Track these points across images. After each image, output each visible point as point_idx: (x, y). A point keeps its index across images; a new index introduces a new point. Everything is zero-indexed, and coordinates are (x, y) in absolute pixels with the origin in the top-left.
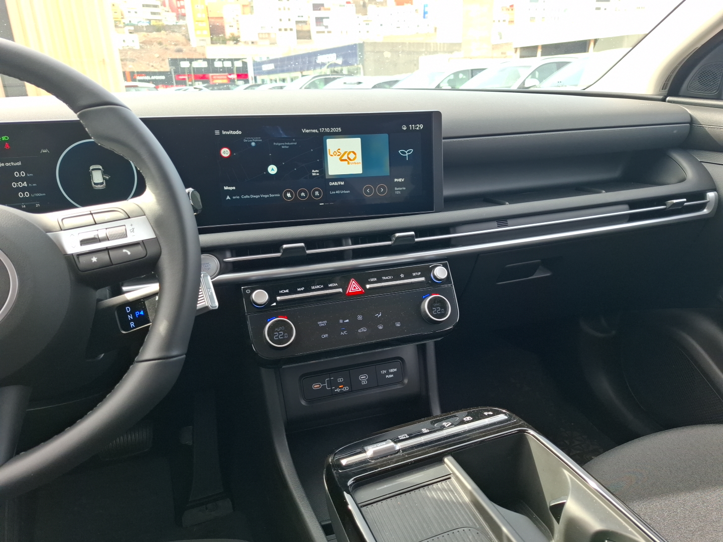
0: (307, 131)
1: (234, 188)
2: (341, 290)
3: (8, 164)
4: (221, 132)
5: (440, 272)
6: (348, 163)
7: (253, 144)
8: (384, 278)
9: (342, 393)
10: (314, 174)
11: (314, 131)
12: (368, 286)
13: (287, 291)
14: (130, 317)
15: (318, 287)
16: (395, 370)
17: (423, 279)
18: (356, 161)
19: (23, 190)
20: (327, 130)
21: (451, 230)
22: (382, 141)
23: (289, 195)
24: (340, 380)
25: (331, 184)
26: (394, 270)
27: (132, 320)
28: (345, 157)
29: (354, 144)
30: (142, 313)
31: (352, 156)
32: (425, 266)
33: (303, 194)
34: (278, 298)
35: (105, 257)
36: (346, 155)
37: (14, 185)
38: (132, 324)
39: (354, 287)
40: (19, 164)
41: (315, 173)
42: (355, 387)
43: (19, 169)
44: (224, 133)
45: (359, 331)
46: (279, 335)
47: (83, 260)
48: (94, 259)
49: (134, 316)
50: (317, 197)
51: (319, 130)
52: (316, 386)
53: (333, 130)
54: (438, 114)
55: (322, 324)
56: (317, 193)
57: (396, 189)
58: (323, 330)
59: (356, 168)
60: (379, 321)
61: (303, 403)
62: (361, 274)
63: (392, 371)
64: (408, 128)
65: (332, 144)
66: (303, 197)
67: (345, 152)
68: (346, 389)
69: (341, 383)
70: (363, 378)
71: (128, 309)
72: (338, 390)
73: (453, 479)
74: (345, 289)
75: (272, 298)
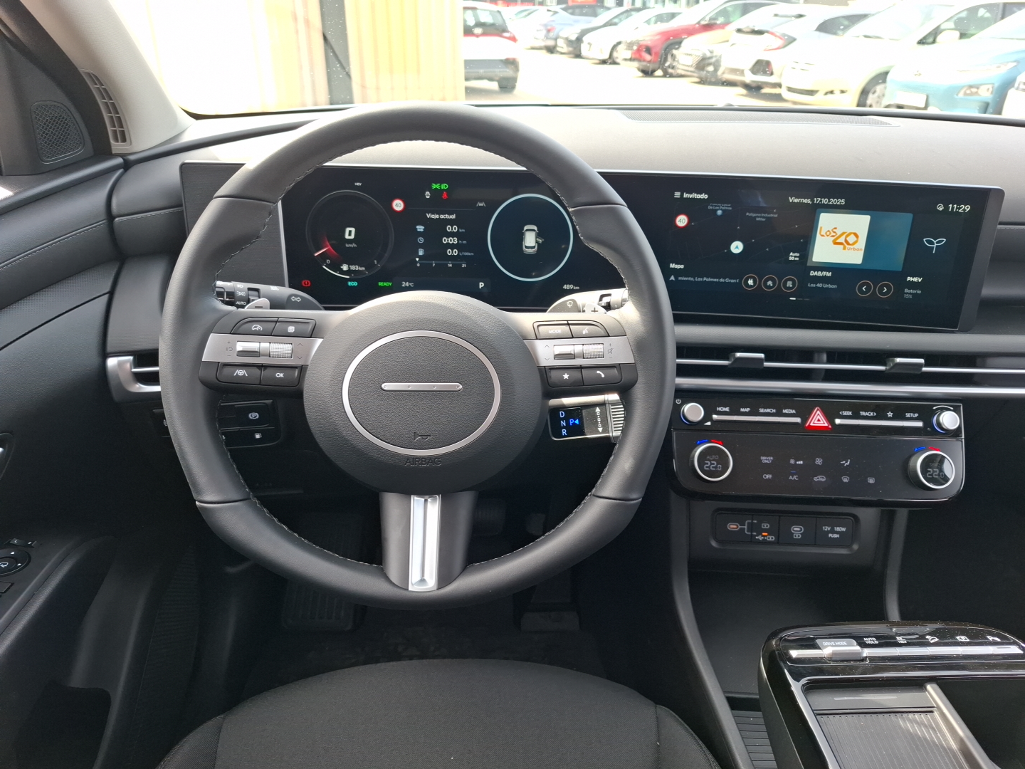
0: (796, 200)
1: (682, 267)
2: (798, 420)
3: (442, 217)
4: (682, 195)
5: (950, 420)
6: (844, 248)
7: (719, 212)
8: (863, 413)
9: (765, 542)
10: (791, 258)
11: (806, 201)
12: (838, 421)
13: (727, 409)
14: (563, 423)
15: (768, 410)
16: (844, 529)
17: (920, 424)
18: (856, 246)
19: (452, 246)
20: (825, 201)
21: (979, 361)
22: (901, 223)
23: (750, 282)
24: (766, 526)
25: (812, 273)
26: (880, 406)
27: (564, 427)
28: (842, 240)
29: (860, 223)
30: (577, 422)
31: (851, 239)
32: (926, 409)
33: (770, 283)
34: (715, 417)
36: (844, 237)
37: (445, 240)
38: (564, 432)
39: (818, 419)
40: (453, 217)
41: (793, 256)
42: (783, 538)
43: (451, 222)
44: (686, 195)
45: (815, 479)
46: (712, 464)
47: (554, 374)
48: (566, 376)
49: (568, 423)
50: (789, 288)
51: (812, 201)
52: (732, 527)
53: (833, 201)
54: (1000, 193)
55: (766, 460)
56: (790, 284)
57: (906, 291)
58: (767, 469)
59: (854, 256)
60: (845, 471)
61: (714, 544)
62: (832, 405)
63: (838, 529)
64: (946, 207)
65: (827, 221)
66: (769, 287)
67: (844, 233)
68: (771, 538)
69: (765, 531)
70: (797, 531)
71: (562, 414)
72: (760, 538)
73: (936, 714)
74: (805, 419)
75: (707, 417)
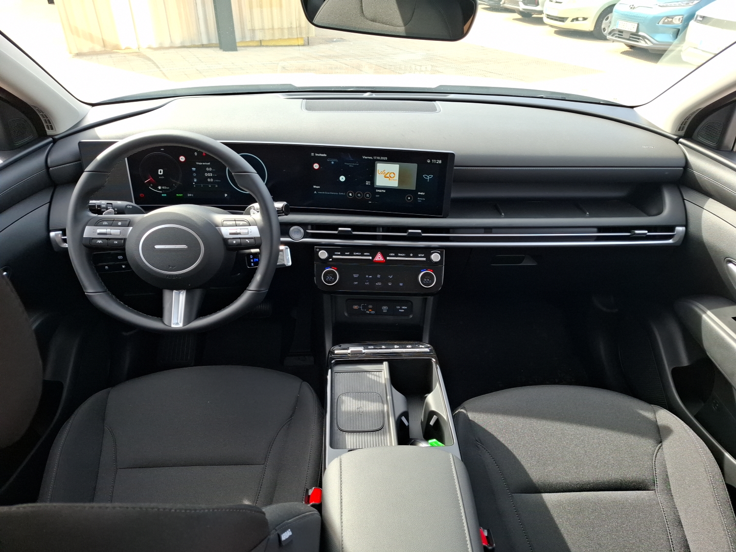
0: (366, 158)
1: (319, 187)
2: (371, 258)
3: (204, 164)
4: (315, 154)
5: (436, 257)
6: (390, 179)
7: (333, 163)
8: (399, 255)
9: (370, 314)
10: (367, 184)
11: (370, 158)
12: (388, 258)
13: (339, 253)
14: (252, 260)
15: (358, 254)
16: (406, 308)
17: (424, 259)
18: (394, 178)
19: (210, 177)
20: (378, 158)
21: (451, 230)
22: (413, 167)
23: (350, 194)
24: (370, 306)
25: (377, 191)
26: (407, 251)
27: (252, 262)
28: (388, 176)
29: (394, 168)
30: (257, 260)
31: (392, 175)
32: (428, 251)
33: (359, 195)
34: (334, 257)
35: (239, 240)
36: (389, 174)
37: (206, 175)
38: (252, 264)
39: (379, 257)
40: (209, 164)
41: (368, 183)
42: (379, 312)
43: (209, 166)
44: (316, 155)
45: (377, 284)
46: (329, 278)
47: (229, 241)
48: (234, 242)
49: (254, 260)
50: (368, 197)
51: (373, 158)
52: (356, 307)
53: (382, 158)
54: (453, 155)
55: (355, 276)
56: (368, 195)
57: (419, 199)
58: (356, 279)
59: (394, 183)
60: (389, 280)
61: (346, 314)
62: (385, 250)
63: (403, 307)
64: (431, 161)
65: (381, 167)
66: (359, 197)
67: (388, 173)
68: (373, 312)
69: (370, 309)
70: (385, 308)
71: (251, 257)
72: (368, 312)
73: (383, 372)
74: (373, 257)
75: (330, 256)
